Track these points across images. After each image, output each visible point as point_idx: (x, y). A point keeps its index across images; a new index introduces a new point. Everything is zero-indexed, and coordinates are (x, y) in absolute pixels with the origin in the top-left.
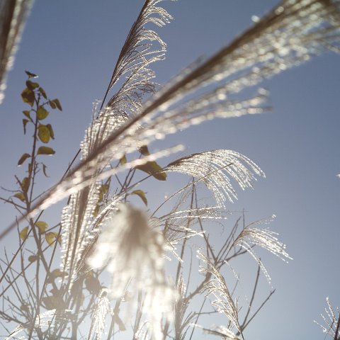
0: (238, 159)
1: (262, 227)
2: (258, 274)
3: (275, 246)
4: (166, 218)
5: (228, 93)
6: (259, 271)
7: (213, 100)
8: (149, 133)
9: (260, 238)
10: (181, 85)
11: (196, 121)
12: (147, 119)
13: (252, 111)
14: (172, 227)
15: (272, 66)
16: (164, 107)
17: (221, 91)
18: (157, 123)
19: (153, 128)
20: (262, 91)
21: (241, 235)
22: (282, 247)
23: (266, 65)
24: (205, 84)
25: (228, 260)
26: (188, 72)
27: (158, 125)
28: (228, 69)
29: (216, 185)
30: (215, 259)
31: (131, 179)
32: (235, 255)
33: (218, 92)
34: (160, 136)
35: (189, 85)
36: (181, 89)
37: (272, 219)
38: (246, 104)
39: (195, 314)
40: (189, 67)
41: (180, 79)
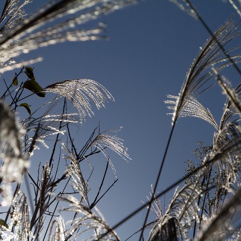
0: (97, 86)
1: (112, 134)
2: (107, 168)
3: (120, 148)
4: (39, 120)
5: (76, 24)
6: (107, 166)
7: (65, 27)
8: (18, 48)
9: (110, 142)
10: (44, 15)
11: (53, 42)
12: (17, 38)
13: (93, 38)
14: (43, 127)
15: (109, 6)
16: (30, 30)
17: (72, 21)
18: (24, 42)
19: (21, 45)
20: (101, 24)
21: (96, 139)
22: (124, 149)
23: (105, 5)
24: (60, 16)
25: (86, 157)
26: (49, 6)
27: (25, 43)
28: (78, 6)
29: (80, 104)
30: (77, 156)
31: (20, 95)
32: (91, 154)
33: (69, 22)
34: (26, 51)
35: (50, 15)
36: (43, 18)
37: (120, 129)
38: (89, 32)
39: (60, 193)
40: (50, 3)
41: (42, 11)
